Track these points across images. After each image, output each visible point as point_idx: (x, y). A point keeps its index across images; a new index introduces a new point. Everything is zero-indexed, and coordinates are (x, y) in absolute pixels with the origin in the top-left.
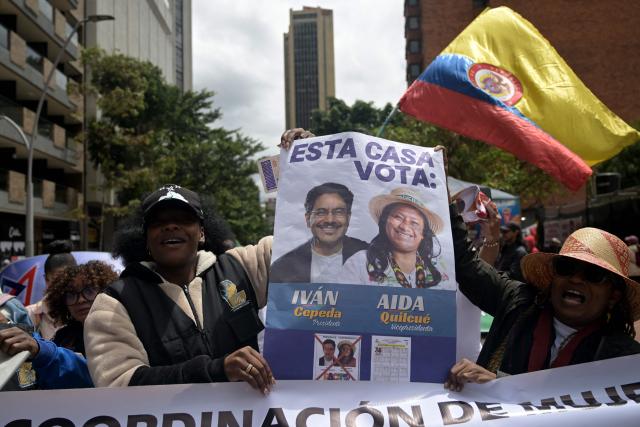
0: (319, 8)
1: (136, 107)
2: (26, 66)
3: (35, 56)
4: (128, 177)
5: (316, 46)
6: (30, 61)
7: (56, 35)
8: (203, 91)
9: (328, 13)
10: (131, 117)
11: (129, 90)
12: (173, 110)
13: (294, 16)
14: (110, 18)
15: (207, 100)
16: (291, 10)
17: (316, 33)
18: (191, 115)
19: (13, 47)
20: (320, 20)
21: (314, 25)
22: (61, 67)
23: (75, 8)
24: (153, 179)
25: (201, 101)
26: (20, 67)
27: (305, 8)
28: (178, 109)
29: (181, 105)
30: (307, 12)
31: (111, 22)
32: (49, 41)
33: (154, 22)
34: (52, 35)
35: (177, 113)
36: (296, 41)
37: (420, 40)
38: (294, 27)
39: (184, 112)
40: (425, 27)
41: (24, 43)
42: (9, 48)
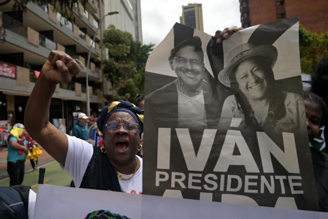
0: (195, 4)
1: (126, 53)
2: (80, 38)
3: (83, 34)
4: (123, 83)
5: (195, 21)
6: (81, 36)
7: (90, 24)
8: (150, 44)
9: (200, 5)
10: (123, 56)
11: (124, 45)
12: (138, 53)
13: (184, 8)
14: (117, 13)
15: (152, 48)
16: (183, 6)
17: (194, 15)
18: (145, 55)
19: (74, 31)
20: (196, 9)
21: (194, 12)
22: (92, 38)
23: (96, 12)
24: (133, 84)
25: (149, 49)
26: (77, 39)
27: (189, 4)
28: (140, 53)
29: (141, 51)
30: (190, 6)
31: (117, 14)
32: (88, 28)
33: (127, 16)
34: (89, 25)
35: (140, 54)
36: (185, 19)
37: (248, 13)
38: (184, 13)
39: (142, 54)
40: (251, 6)
41: (78, 28)
42: (73, 31)
